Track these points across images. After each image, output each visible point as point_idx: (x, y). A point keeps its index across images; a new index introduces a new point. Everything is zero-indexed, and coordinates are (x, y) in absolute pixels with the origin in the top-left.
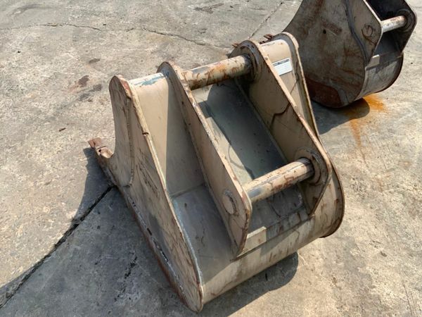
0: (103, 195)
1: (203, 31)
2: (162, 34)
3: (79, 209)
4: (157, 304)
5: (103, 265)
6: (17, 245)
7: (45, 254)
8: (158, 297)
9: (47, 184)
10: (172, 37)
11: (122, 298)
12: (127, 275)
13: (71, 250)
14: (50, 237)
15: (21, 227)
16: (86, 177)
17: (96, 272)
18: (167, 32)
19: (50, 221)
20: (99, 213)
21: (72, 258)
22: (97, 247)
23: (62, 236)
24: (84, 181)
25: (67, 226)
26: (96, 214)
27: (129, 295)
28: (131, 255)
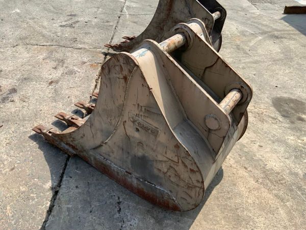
0: (66, 165)
1: (75, 40)
2: (43, 46)
3: (52, 179)
4: (152, 221)
5: (97, 210)
6: (13, 222)
7: (43, 220)
8: (149, 216)
9: (12, 169)
10: (53, 47)
11: (125, 227)
12: (119, 211)
13: (64, 209)
14: (40, 207)
15: (8, 208)
16: (43, 156)
17: (94, 218)
18: (47, 44)
19: (32, 195)
20: (71, 177)
21: (68, 215)
22: (84, 200)
23: (49, 203)
24: (44, 159)
25: (50, 194)
26: (69, 178)
27: (129, 223)
28: (113, 197)
